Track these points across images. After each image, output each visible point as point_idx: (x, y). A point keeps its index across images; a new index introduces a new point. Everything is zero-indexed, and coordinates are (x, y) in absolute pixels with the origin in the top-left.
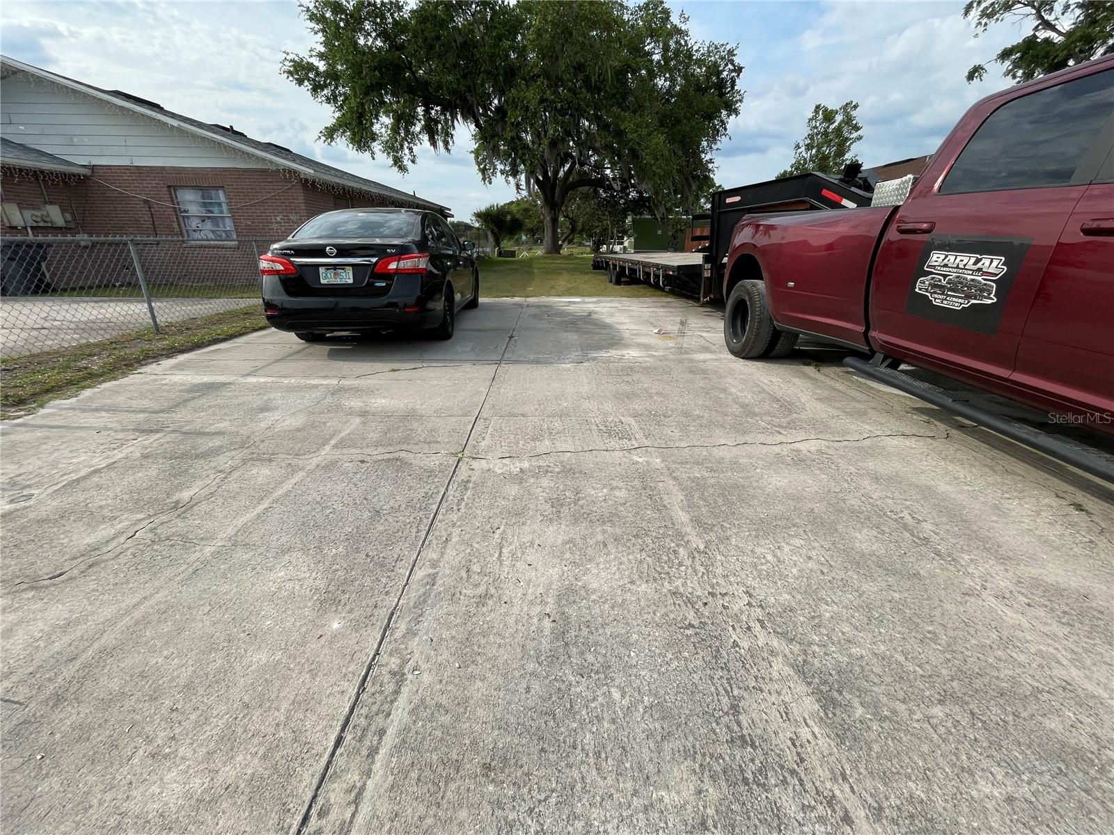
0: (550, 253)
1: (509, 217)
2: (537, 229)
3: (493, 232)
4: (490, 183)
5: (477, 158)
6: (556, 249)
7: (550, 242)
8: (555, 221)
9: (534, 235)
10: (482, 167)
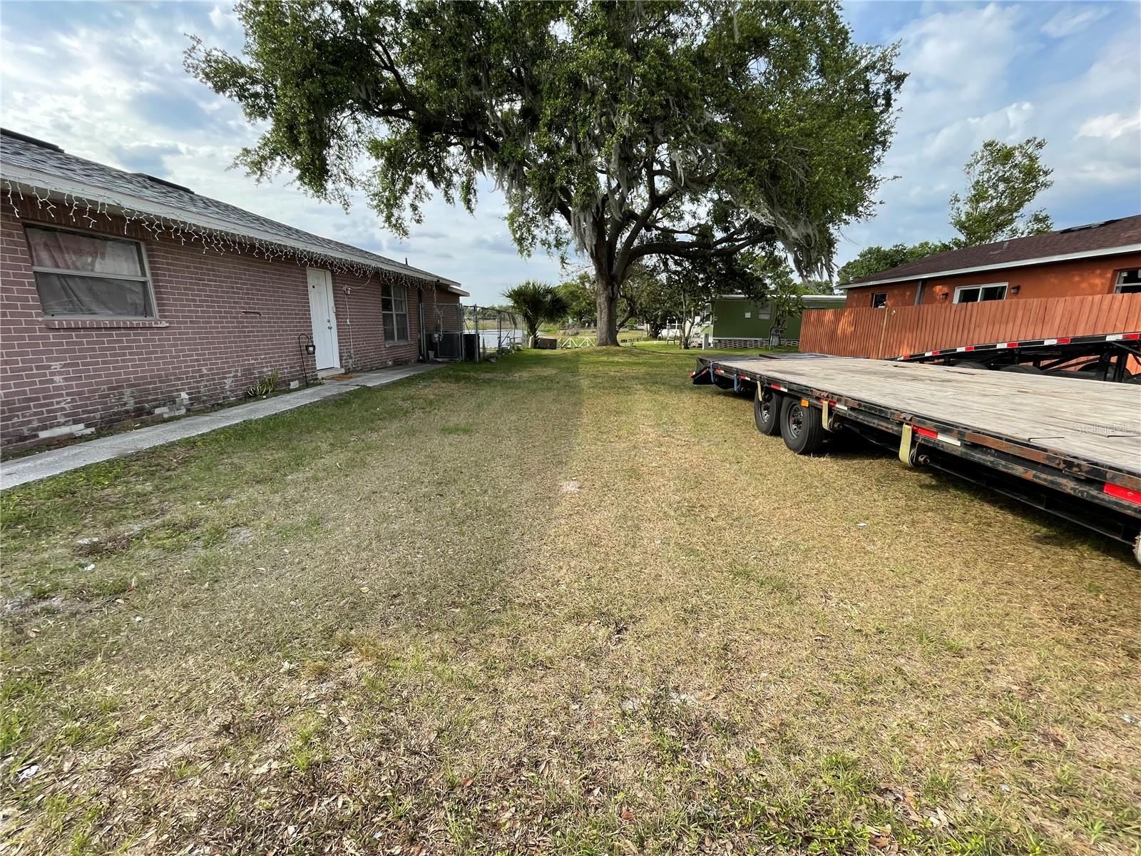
0: (606, 344)
1: (549, 297)
2: (586, 312)
3: (526, 316)
4: (529, 256)
5: (512, 224)
6: (610, 338)
7: (604, 330)
8: (612, 301)
9: (581, 319)
10: (517, 236)
